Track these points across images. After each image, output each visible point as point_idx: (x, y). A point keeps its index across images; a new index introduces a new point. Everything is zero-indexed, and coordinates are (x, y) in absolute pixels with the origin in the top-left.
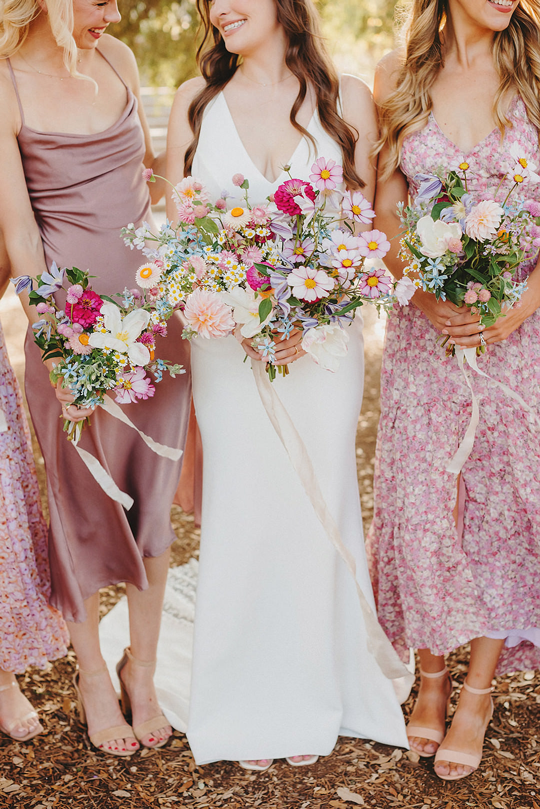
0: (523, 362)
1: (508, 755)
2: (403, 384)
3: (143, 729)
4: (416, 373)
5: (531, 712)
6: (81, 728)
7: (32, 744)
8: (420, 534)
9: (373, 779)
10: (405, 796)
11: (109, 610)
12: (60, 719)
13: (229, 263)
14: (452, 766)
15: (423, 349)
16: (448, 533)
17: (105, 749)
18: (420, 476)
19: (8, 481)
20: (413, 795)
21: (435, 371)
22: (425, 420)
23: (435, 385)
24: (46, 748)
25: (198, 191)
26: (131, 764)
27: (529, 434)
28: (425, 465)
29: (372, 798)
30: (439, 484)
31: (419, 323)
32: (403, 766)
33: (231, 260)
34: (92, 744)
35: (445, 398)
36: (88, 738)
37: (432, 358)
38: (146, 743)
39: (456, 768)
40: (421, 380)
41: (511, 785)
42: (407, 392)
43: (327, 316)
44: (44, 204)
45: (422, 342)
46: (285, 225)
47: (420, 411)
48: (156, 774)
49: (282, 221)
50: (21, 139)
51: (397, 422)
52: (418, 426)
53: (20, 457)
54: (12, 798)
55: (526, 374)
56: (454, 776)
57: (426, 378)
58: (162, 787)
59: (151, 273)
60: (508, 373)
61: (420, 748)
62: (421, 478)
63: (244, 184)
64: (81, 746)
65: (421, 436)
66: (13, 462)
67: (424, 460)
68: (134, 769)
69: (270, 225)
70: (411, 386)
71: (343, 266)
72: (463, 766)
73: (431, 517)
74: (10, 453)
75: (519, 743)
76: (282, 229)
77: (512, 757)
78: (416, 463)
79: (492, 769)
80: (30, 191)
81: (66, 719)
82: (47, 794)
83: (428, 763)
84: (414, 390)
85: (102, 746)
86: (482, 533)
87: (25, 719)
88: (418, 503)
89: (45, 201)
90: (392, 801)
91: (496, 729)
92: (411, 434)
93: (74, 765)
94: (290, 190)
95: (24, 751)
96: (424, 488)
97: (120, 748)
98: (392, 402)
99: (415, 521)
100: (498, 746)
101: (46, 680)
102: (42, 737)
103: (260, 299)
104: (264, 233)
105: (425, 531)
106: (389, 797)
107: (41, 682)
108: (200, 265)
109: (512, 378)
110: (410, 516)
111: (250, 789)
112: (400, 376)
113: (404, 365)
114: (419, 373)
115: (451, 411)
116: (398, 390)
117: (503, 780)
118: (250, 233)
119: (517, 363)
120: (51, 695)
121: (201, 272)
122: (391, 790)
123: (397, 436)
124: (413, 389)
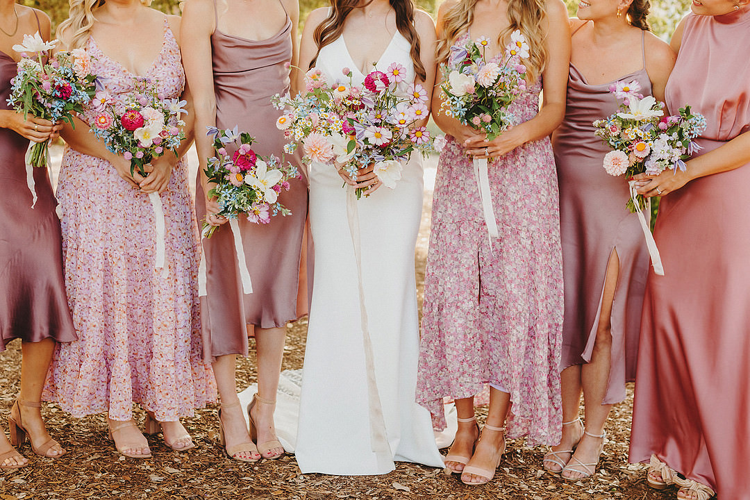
0: (519, 197)
1: (514, 476)
2: (444, 208)
3: (264, 447)
4: (453, 201)
5: (535, 456)
6: (221, 447)
7: (187, 452)
8: (453, 308)
9: (418, 481)
10: (438, 490)
11: (242, 390)
12: (206, 442)
13: (334, 118)
14: (472, 476)
15: (458, 186)
16: (472, 311)
17: (238, 457)
18: (454, 270)
19: (181, 269)
20: (444, 490)
21: (464, 201)
22: (457, 233)
23: (464, 210)
24: (197, 455)
25: (319, 74)
26: (254, 466)
27: (520, 245)
28: (457, 262)
29: (416, 489)
30: (466, 276)
31: (455, 169)
32: (440, 477)
33: (335, 117)
34: (228, 456)
35: (470, 218)
36: (226, 452)
37: (462, 192)
38: (265, 455)
39: (475, 478)
40: (456, 206)
41: (512, 490)
42: (446, 214)
43: (392, 156)
44: (221, 81)
45: (457, 182)
46: (370, 99)
47: (454, 227)
48: (271, 472)
49: (368, 97)
50: (214, 37)
51: (441, 233)
52: (453, 237)
53: (192, 254)
54: (174, 476)
55: (520, 204)
56: (474, 482)
57: (458, 205)
58: (276, 477)
59: (285, 120)
60: (508, 204)
61: (453, 468)
62: (455, 271)
63: (349, 74)
64: (221, 455)
65: (454, 243)
66: (185, 257)
67: (457, 259)
68: (256, 468)
69: (361, 99)
70: (449, 209)
71: (400, 123)
72: (481, 477)
73: (461, 298)
74: (184, 251)
75: (523, 470)
76: (369, 101)
77: (517, 477)
78: (452, 261)
79: (501, 482)
80: (214, 72)
81: (211, 442)
82: (198, 475)
83: (457, 476)
84: (451, 213)
85: (235, 456)
86: (495, 317)
87: (183, 438)
88: (452, 288)
89: (222, 78)
90: (429, 492)
91: (509, 463)
92: (448, 241)
93: (216, 464)
94: (374, 77)
95: (182, 455)
96: (457, 278)
97: (248, 457)
98: (437, 220)
99: (451, 300)
100: (508, 471)
101: (196, 423)
102: (194, 450)
103: (349, 139)
104: (357, 103)
105: (458, 307)
106: (428, 490)
107: (193, 424)
108: (316, 118)
109: (511, 207)
110: (447, 297)
111: (334, 482)
112: (443, 204)
113: (446, 196)
114: (454, 201)
115: (474, 228)
116: (441, 212)
117: (506, 487)
118: (348, 103)
119: (515, 197)
120: (201, 431)
121: (316, 122)
122: (430, 486)
123: (441, 243)
124: (450, 211)
